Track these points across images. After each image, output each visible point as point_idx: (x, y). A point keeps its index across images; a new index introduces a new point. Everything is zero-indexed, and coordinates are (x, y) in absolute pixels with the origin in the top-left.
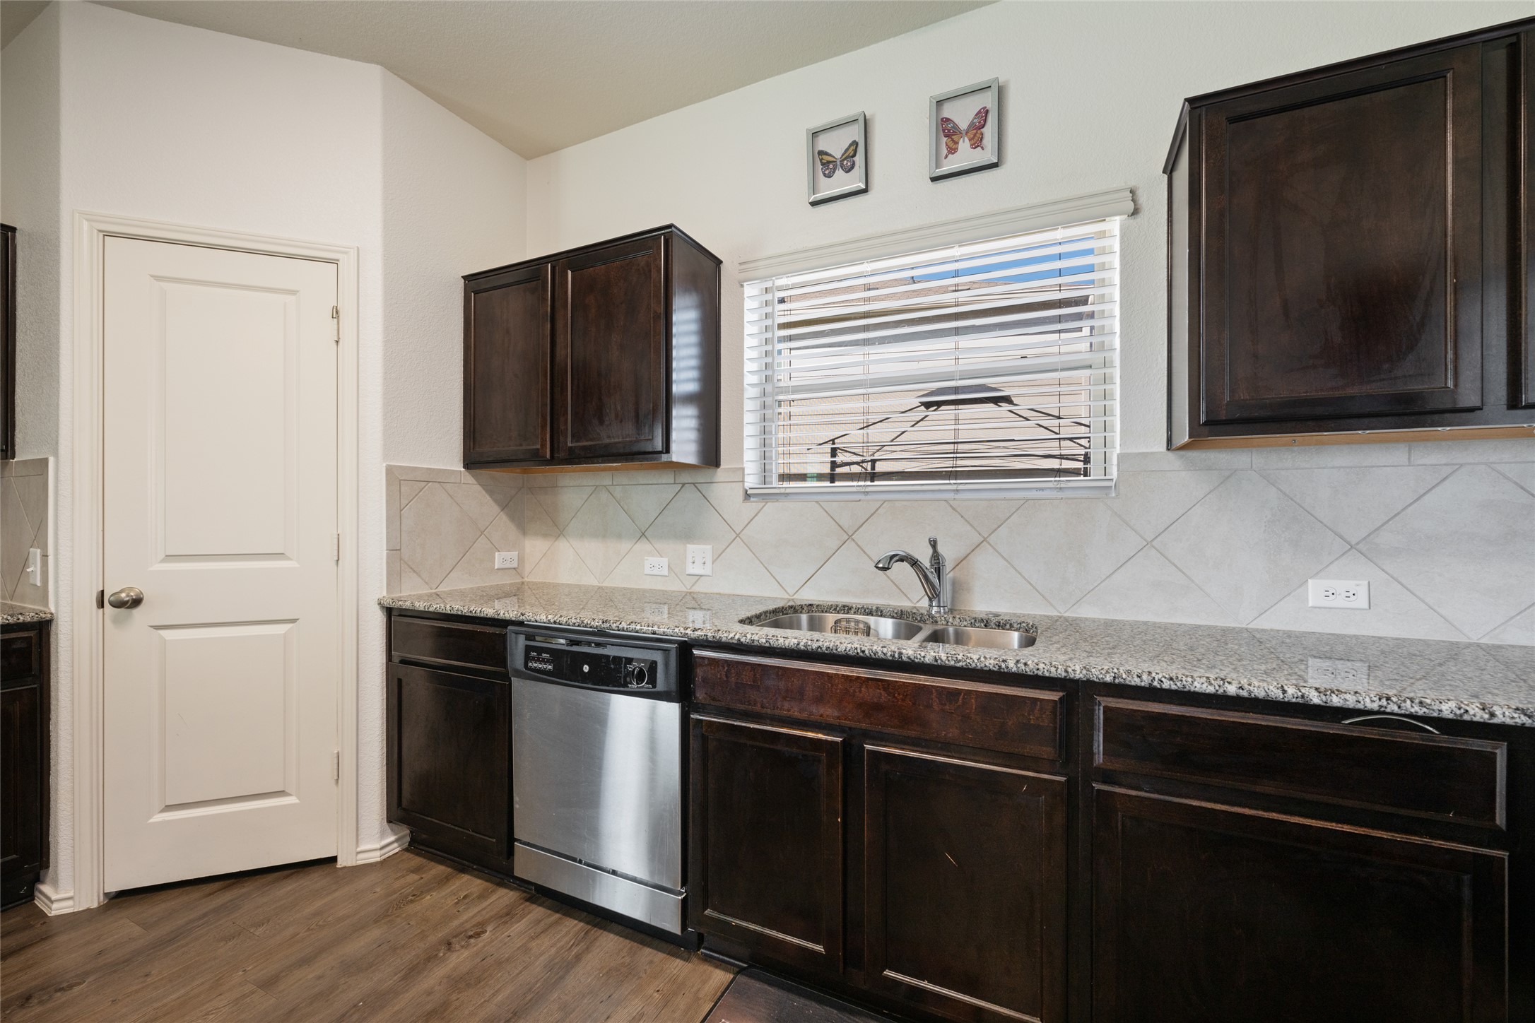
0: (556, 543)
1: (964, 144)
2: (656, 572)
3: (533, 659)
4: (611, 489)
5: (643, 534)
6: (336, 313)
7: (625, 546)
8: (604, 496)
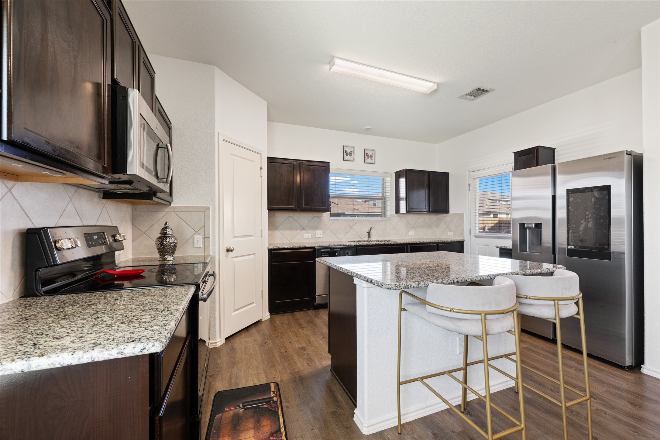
0: (275, 232)
1: (369, 158)
2: (307, 237)
3: (323, 254)
4: (293, 217)
5: (303, 228)
6: (261, 168)
7: (298, 232)
8: (291, 219)
